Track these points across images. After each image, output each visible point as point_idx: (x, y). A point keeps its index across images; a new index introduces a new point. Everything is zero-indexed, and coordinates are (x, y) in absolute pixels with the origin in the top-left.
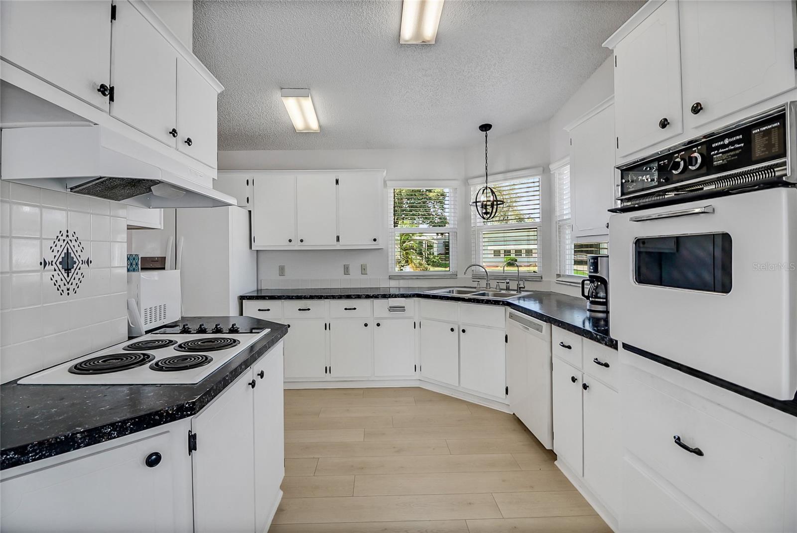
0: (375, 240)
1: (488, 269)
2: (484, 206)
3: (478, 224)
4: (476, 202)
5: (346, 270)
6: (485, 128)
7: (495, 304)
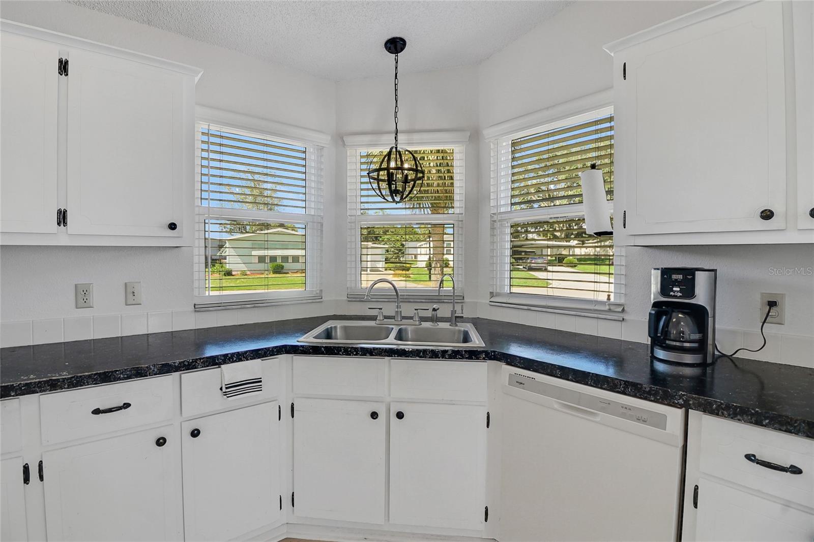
0: (173, 226)
1: (396, 284)
5: (82, 296)
6: (395, 45)
7: (470, 358)
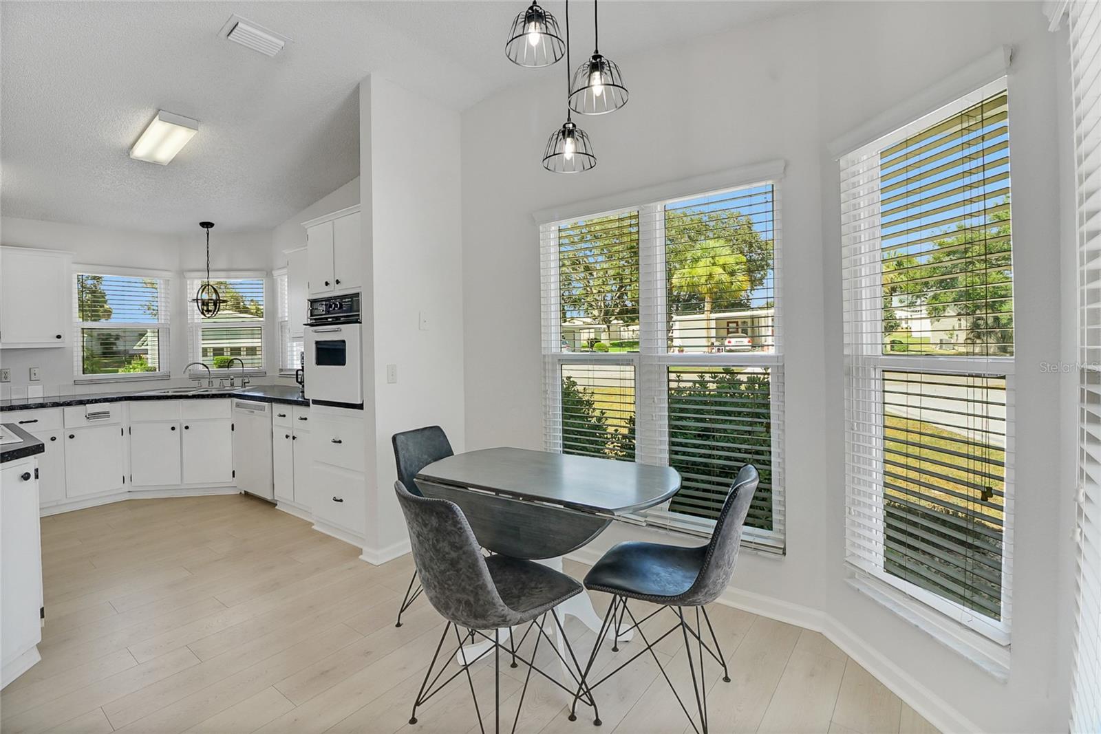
0: (59, 337)
2: (204, 303)
3: (196, 321)
4: (197, 300)
5: (4, 376)
6: (207, 225)
7: (221, 397)
